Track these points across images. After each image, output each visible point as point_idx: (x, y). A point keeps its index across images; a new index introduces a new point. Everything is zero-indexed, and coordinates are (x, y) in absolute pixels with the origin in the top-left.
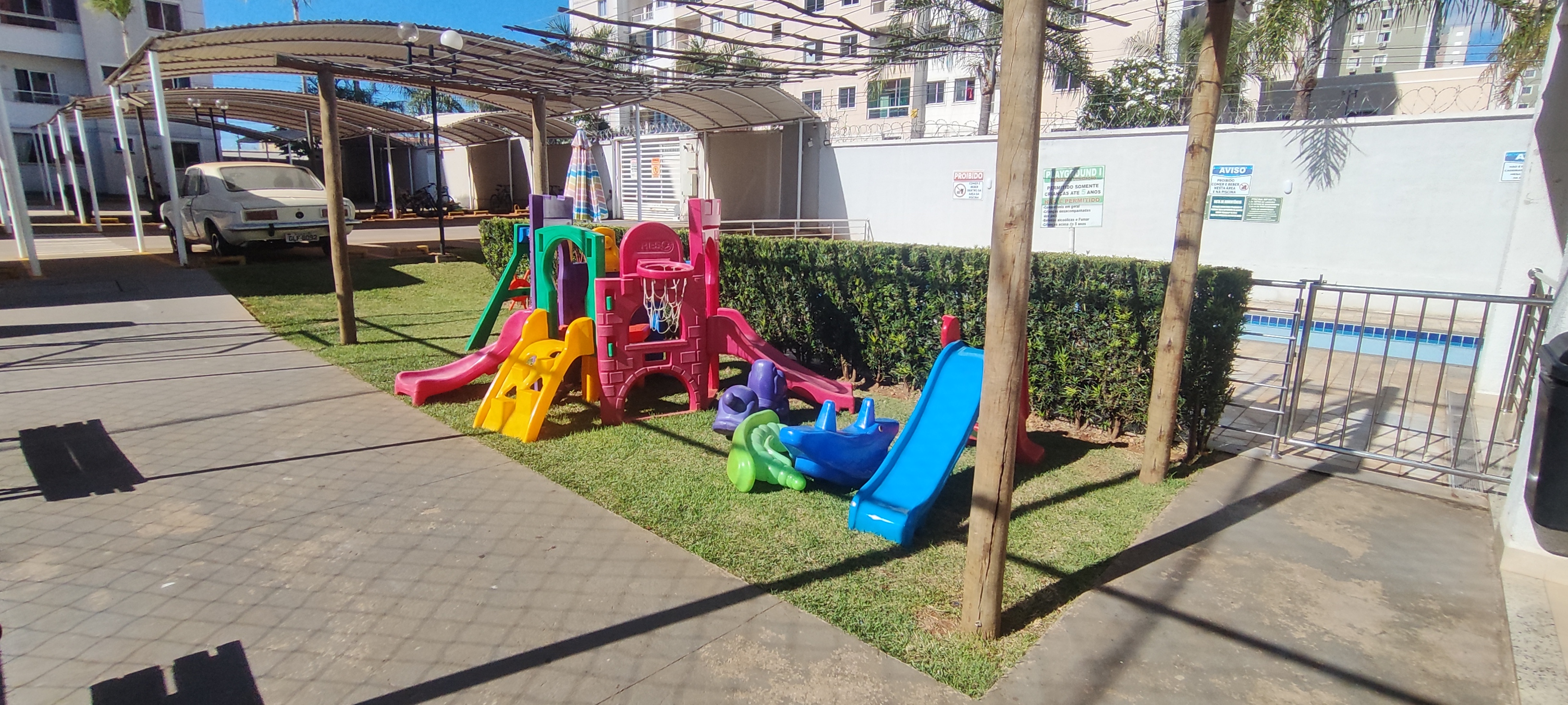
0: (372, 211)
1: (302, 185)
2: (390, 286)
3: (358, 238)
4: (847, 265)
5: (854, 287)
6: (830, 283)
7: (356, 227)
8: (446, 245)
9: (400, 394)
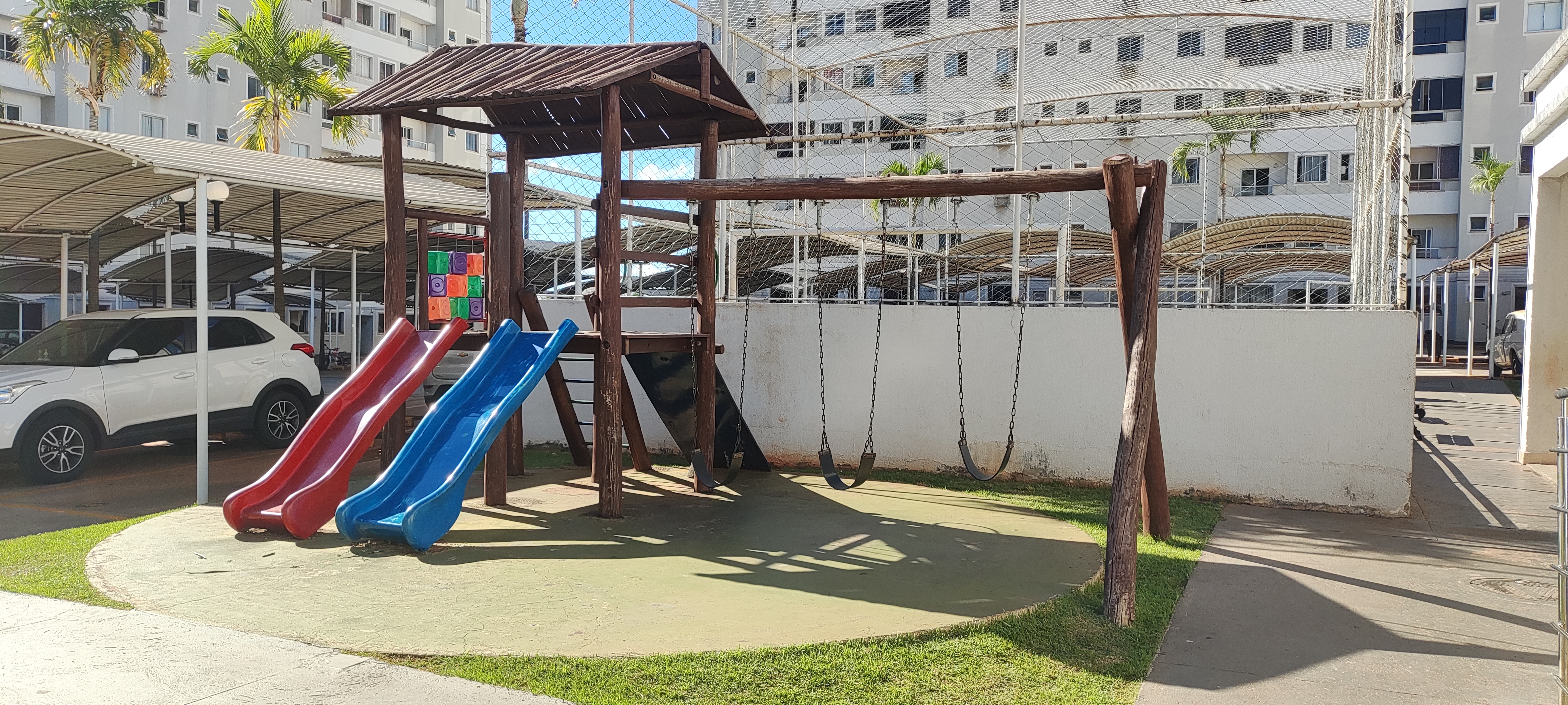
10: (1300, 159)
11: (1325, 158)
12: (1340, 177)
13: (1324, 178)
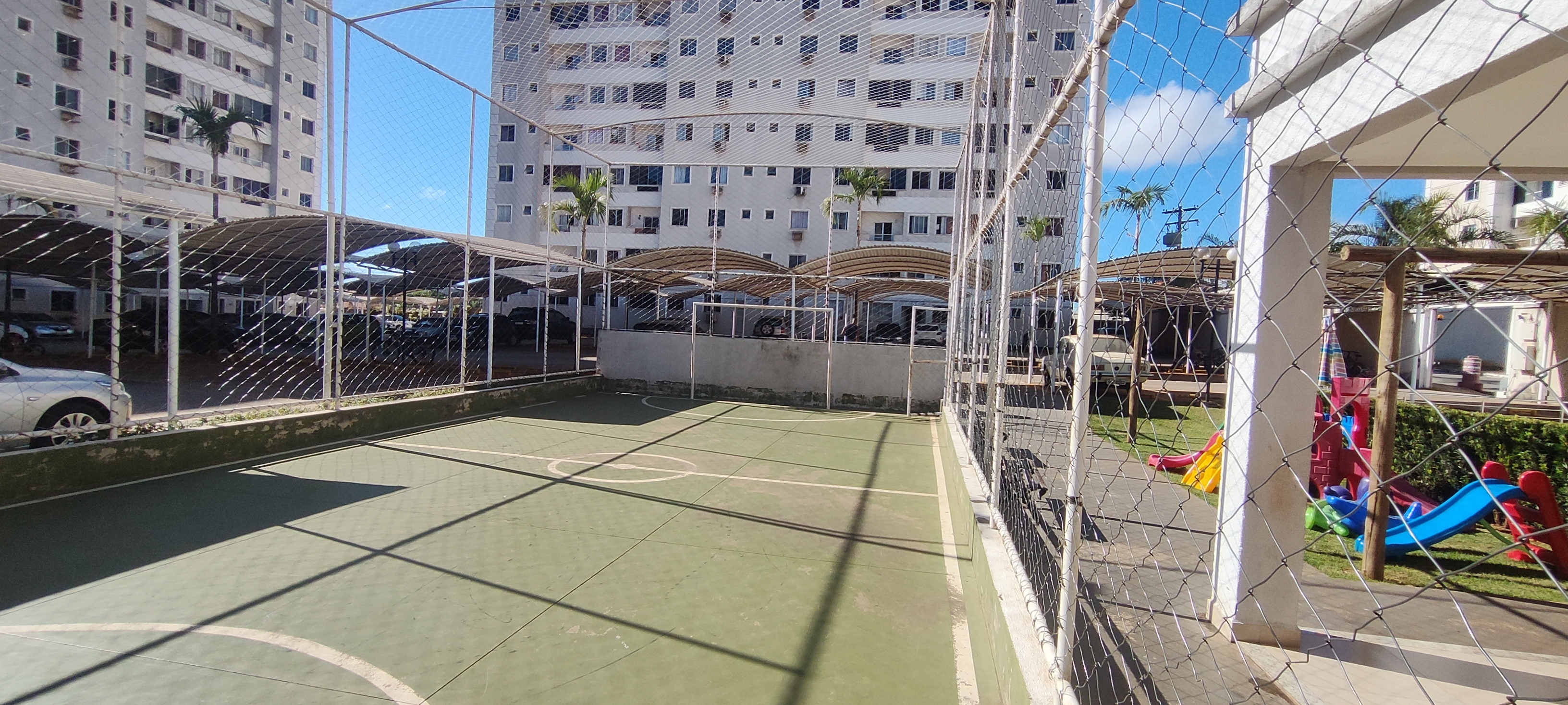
0: (1170, 365)
1: (1121, 350)
2: (1164, 419)
3: (1151, 385)
4: (1492, 432)
5: (1497, 450)
6: (1479, 446)
7: (1150, 378)
8: (1210, 396)
9: (1151, 465)
10: (911, 217)
11: (926, 218)
12: (936, 232)
13: (926, 232)
